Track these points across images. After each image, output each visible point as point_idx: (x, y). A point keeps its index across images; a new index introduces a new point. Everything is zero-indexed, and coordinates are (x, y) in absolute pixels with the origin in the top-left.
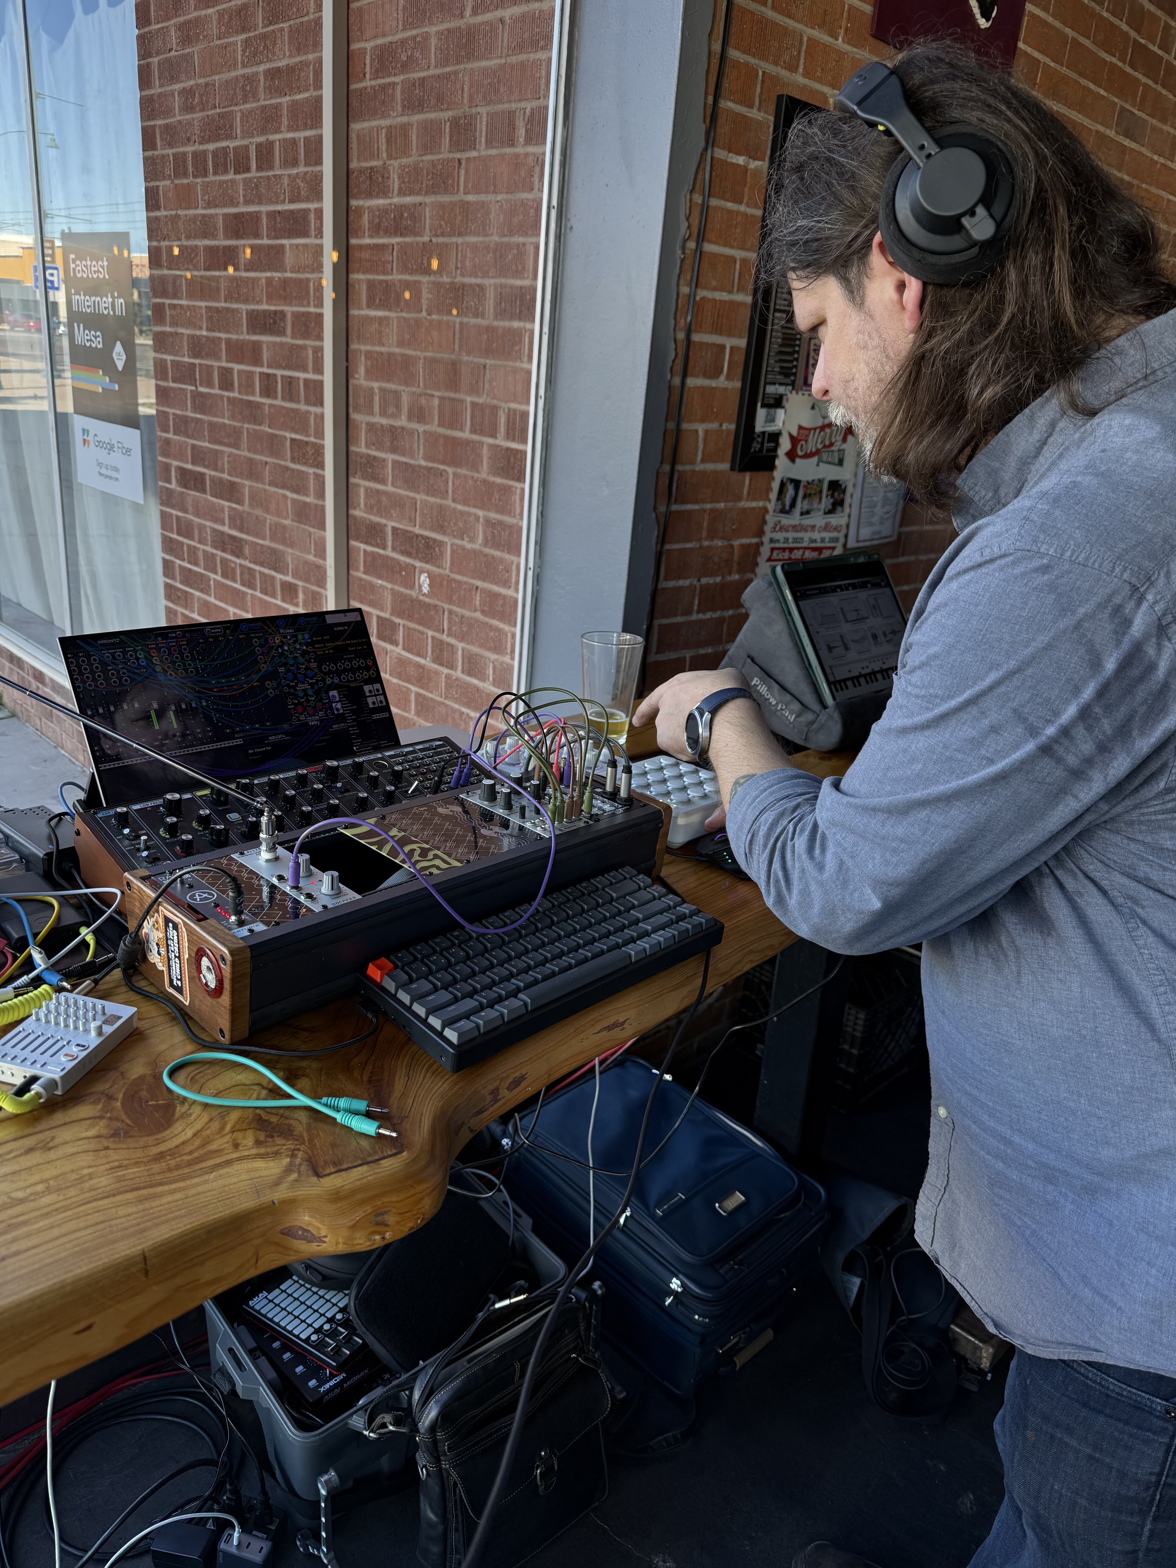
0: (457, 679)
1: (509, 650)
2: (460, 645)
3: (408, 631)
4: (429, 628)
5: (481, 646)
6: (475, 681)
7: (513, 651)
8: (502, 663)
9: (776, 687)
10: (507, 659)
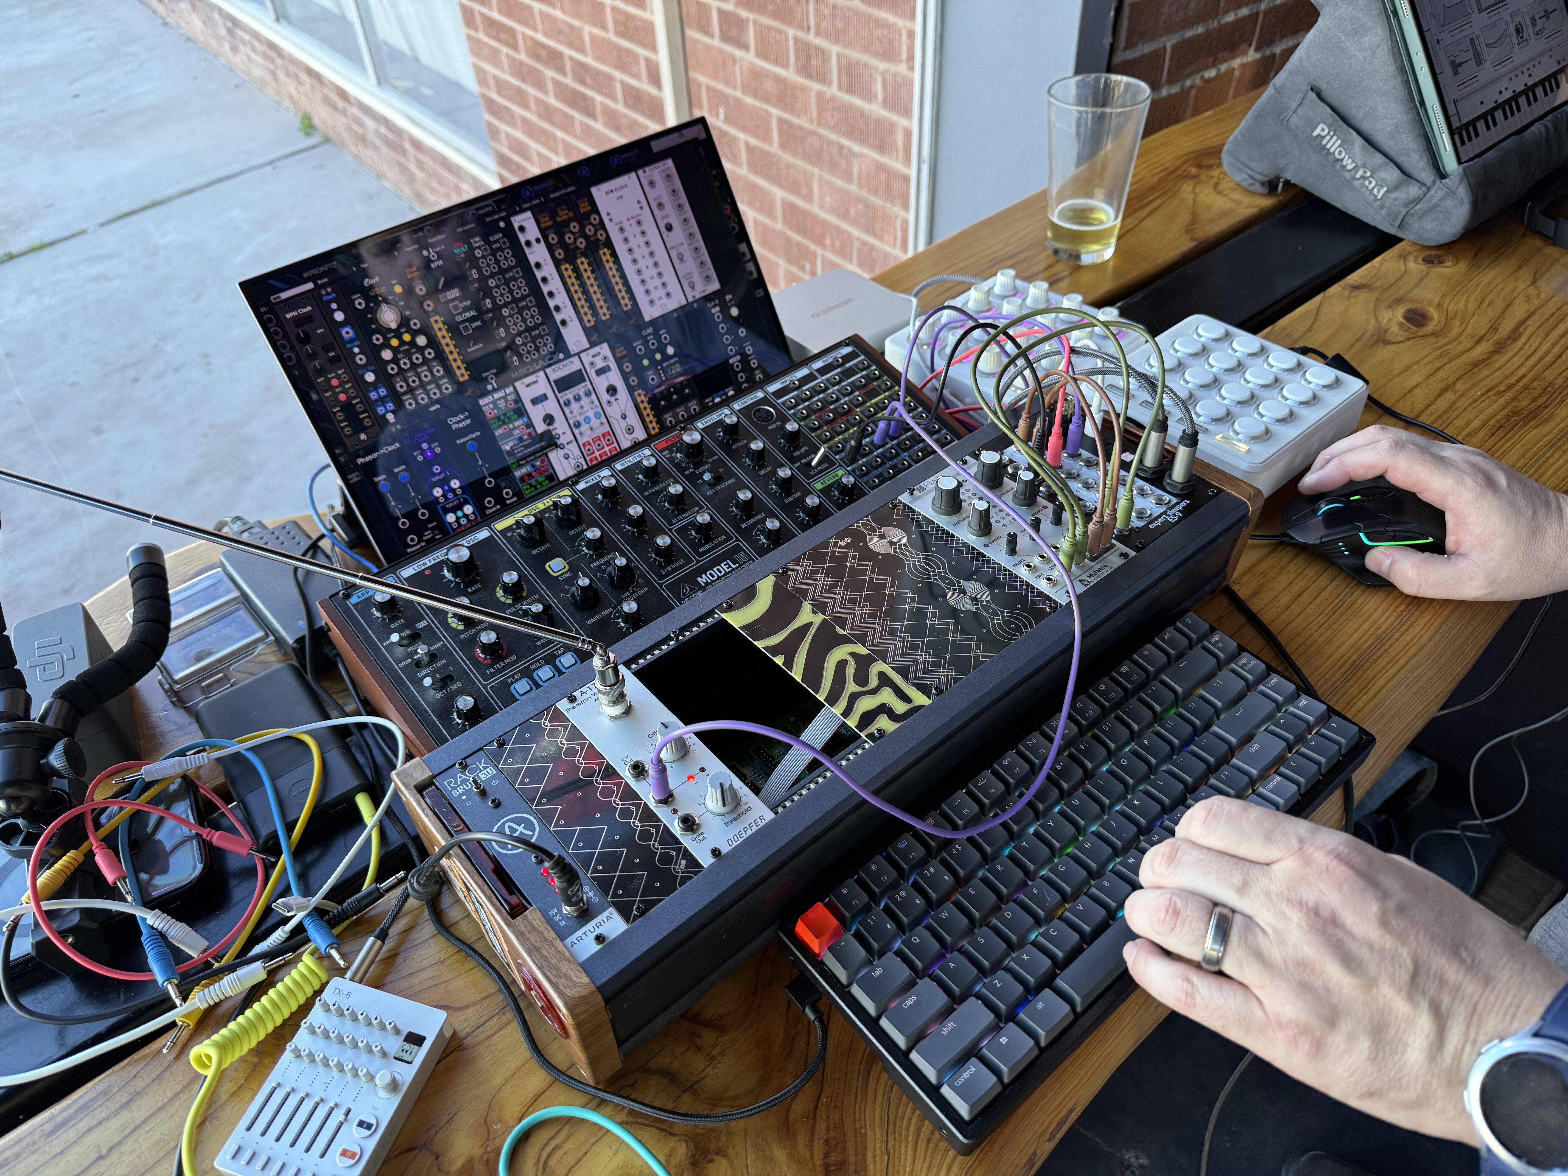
0: (832, 99)
1: (904, 56)
2: (834, 50)
3: (762, 31)
4: (789, 24)
5: (865, 50)
6: (857, 102)
7: (911, 57)
8: (895, 76)
9: (1359, 141)
10: (902, 69)
